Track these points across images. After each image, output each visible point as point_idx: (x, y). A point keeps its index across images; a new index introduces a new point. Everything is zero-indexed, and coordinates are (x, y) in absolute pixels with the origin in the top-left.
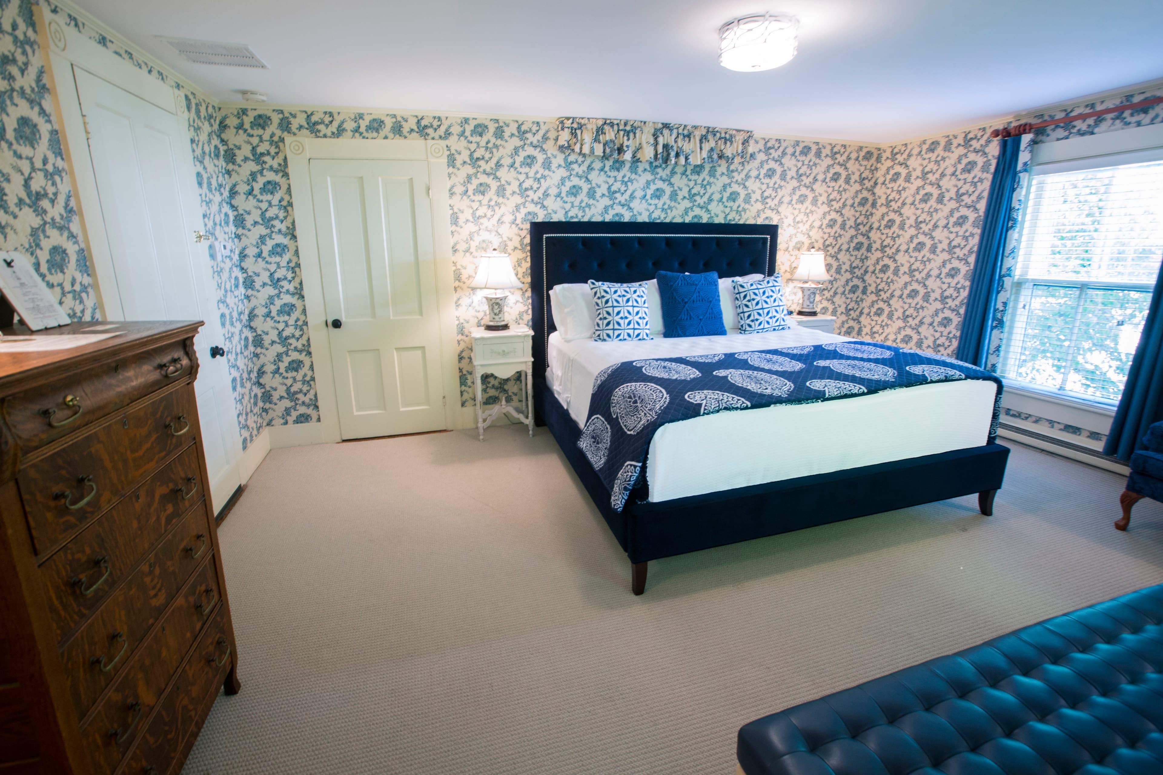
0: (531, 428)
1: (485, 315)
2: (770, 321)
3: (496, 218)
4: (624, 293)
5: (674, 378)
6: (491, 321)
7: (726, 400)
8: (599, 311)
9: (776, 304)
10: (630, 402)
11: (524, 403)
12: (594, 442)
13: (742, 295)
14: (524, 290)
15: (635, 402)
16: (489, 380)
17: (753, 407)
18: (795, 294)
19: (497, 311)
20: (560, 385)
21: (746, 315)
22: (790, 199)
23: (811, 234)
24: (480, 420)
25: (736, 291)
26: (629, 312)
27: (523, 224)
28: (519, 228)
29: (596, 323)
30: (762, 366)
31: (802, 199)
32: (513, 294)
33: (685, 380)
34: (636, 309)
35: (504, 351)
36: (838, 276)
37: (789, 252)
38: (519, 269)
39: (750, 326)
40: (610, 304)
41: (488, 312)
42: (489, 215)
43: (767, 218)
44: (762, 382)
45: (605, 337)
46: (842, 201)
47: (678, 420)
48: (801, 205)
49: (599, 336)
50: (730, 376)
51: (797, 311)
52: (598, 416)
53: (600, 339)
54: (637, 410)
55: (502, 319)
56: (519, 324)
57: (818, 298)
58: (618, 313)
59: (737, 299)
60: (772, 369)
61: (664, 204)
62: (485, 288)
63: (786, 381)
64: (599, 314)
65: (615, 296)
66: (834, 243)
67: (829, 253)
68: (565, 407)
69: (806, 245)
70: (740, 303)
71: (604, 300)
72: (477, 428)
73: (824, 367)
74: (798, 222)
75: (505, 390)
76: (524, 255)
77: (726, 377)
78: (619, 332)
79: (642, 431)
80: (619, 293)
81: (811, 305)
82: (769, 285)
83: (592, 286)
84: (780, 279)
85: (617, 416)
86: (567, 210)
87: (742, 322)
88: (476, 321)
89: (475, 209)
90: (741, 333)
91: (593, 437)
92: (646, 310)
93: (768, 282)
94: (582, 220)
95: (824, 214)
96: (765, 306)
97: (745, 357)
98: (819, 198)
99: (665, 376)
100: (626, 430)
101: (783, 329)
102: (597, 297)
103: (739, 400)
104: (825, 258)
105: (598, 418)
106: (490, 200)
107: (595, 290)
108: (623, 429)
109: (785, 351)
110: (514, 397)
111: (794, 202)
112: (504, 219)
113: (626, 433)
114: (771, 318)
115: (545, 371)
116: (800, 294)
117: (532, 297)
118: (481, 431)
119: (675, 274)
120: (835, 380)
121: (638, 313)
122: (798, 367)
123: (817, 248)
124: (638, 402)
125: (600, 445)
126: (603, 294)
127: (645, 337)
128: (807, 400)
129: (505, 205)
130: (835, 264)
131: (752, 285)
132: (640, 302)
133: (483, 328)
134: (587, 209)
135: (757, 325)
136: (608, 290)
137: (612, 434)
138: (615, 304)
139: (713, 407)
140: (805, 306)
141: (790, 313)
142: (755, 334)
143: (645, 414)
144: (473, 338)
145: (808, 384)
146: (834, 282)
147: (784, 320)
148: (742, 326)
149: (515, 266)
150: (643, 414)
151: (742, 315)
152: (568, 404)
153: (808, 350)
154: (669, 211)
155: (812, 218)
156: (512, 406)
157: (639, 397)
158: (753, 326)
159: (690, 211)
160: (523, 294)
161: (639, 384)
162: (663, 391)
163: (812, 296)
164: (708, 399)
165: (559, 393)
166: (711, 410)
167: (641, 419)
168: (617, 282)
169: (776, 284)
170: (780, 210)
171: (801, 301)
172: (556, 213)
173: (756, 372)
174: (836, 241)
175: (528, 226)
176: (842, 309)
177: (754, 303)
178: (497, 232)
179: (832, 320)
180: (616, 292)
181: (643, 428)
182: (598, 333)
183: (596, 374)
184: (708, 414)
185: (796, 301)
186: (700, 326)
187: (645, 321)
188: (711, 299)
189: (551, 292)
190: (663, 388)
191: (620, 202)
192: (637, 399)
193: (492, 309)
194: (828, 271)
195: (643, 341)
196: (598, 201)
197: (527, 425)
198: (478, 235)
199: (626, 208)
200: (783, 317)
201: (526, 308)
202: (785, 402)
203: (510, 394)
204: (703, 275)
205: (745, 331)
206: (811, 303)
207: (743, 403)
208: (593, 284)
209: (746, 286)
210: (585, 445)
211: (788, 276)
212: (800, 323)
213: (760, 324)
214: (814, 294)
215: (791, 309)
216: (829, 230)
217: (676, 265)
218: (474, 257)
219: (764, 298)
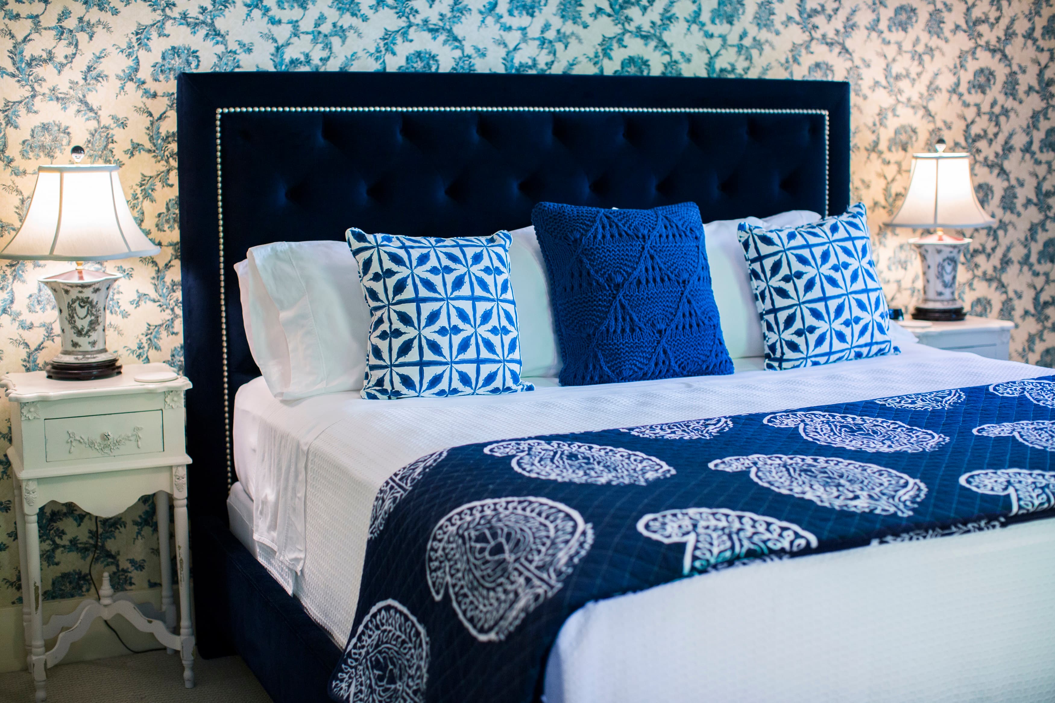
0: (187, 659)
1: (50, 336)
2: (847, 331)
3: (81, 63)
4: (446, 262)
5: (603, 480)
6: (66, 353)
7: (749, 531)
8: (378, 314)
9: (859, 285)
10: (482, 550)
11: (166, 591)
12: (380, 678)
13: (768, 263)
14: (161, 265)
15: (498, 549)
16: (60, 525)
17: (824, 547)
18: (904, 265)
19: (82, 324)
20: (273, 527)
21: (782, 316)
22: (874, 16)
23: (932, 106)
24: (38, 642)
25: (752, 254)
26: (462, 315)
27: (156, 80)
28: (146, 92)
29: (370, 348)
30: (838, 443)
31: (903, 17)
32: (130, 276)
33: (632, 486)
34: (482, 307)
35: (106, 437)
36: (1008, 217)
37: (881, 153)
38: (147, 205)
39: (794, 347)
40: (409, 293)
41: (57, 329)
42: (60, 57)
43: (818, 65)
44: (842, 481)
45: (399, 386)
46: (1004, 22)
47: (624, 592)
48: (901, 34)
49: (380, 382)
50: (754, 470)
51: (911, 310)
52: (390, 602)
53: (384, 392)
54: (505, 570)
55: (99, 346)
56: (148, 360)
57: (963, 275)
58: (433, 317)
59: (754, 274)
60: (864, 448)
61: (546, 27)
62: (52, 257)
63: (905, 476)
64: (380, 321)
65: (422, 271)
66: (992, 130)
67: (980, 158)
68: (290, 591)
69: (923, 136)
70: (763, 285)
71: (391, 282)
72: (27, 668)
73: (999, 439)
74: (898, 77)
75: (109, 555)
76: (162, 166)
77: (745, 474)
78: (438, 370)
79: (519, 628)
80: (433, 262)
81: (947, 292)
82: (837, 236)
83: (357, 245)
84: (864, 219)
85: (447, 595)
86: (280, 42)
87: (773, 337)
88: (23, 353)
89: (20, 38)
90: (770, 367)
91: (377, 665)
92: (510, 308)
93: (834, 229)
94: (322, 70)
95: (962, 56)
96: (830, 291)
97: (790, 423)
98: (945, 14)
99: (578, 477)
100: (474, 632)
101: (881, 352)
102: (370, 275)
103: (784, 529)
104: (972, 169)
105: (388, 608)
106: (65, 14)
107: (365, 255)
108: (466, 630)
109: (892, 404)
110: (135, 575)
111: (883, 25)
112: (104, 66)
113: (474, 639)
114: (847, 323)
115: (225, 493)
116: (916, 265)
117: (184, 284)
118: (39, 675)
119: (585, 209)
120: (1032, 468)
121: (486, 317)
122: (932, 443)
123: (950, 143)
124: (506, 548)
125: (399, 685)
126: (388, 264)
127: (510, 383)
128: (965, 524)
129: (107, 28)
130: (999, 186)
131: (791, 236)
132: (492, 288)
133: (44, 374)
134: (336, 41)
135: (812, 344)
136: (402, 253)
137: (432, 649)
138: (424, 292)
139: (716, 550)
140: (931, 294)
141: (896, 314)
142: (808, 370)
143: (528, 580)
144: (17, 400)
145: (962, 481)
146: (1001, 233)
147: (881, 330)
148: (772, 348)
149: (135, 197)
150: (522, 580)
151: (771, 318)
152: (298, 578)
153: (952, 399)
154: (559, 46)
155: (931, 66)
156: (131, 600)
157: (509, 536)
158: (803, 347)
159: (615, 45)
160: (159, 275)
161: (503, 501)
162: (575, 514)
163: (949, 268)
164: (700, 530)
165: (270, 552)
166: (713, 561)
167: (516, 594)
168: (426, 234)
169: (854, 233)
170: (849, 44)
171: (920, 284)
172: (249, 51)
173: (822, 459)
174: (997, 124)
175: (172, 86)
176: (1026, 303)
177: (801, 283)
178: (83, 102)
179: (1003, 331)
180: (423, 259)
181: (524, 621)
182: (376, 375)
183: (380, 483)
184: (703, 571)
185: (907, 283)
186: (660, 350)
187: (507, 339)
188: (685, 276)
189: (239, 267)
190: (575, 508)
191: (426, 21)
192: (503, 540)
193: (71, 319)
194: (983, 202)
195: (506, 396)
196: (365, 19)
197: (177, 652)
198: (29, 110)
199: (442, 37)
200: (879, 320)
201: (167, 315)
202: (907, 530)
203: (124, 564)
204: (661, 211)
205: (781, 360)
206: (945, 285)
207: (797, 535)
208: (360, 238)
209: (776, 240)
210: (353, 690)
211: (882, 216)
212: (923, 338)
213: (820, 341)
214: (953, 261)
215: (898, 304)
216: (975, 98)
217: (586, 190)
218: (16, 173)
219: (826, 270)
